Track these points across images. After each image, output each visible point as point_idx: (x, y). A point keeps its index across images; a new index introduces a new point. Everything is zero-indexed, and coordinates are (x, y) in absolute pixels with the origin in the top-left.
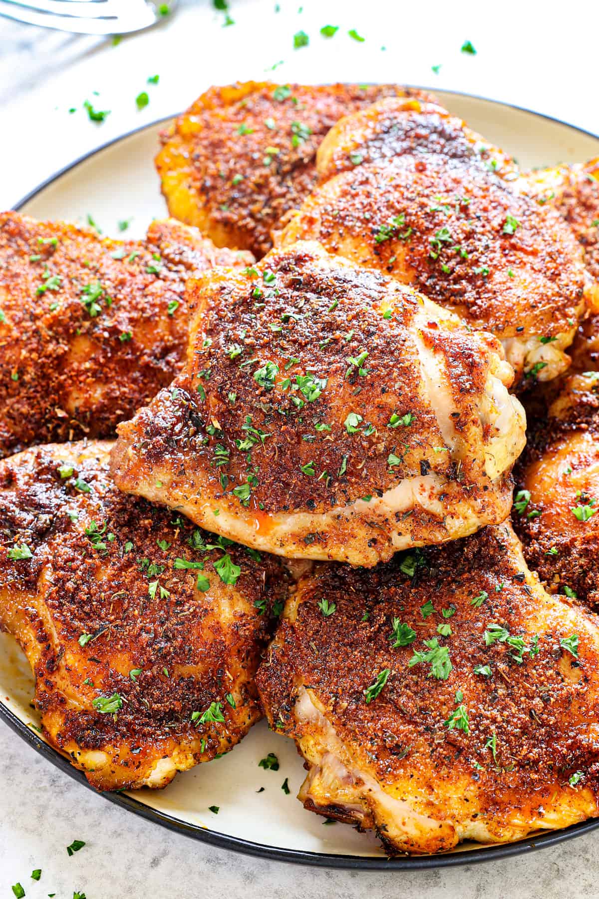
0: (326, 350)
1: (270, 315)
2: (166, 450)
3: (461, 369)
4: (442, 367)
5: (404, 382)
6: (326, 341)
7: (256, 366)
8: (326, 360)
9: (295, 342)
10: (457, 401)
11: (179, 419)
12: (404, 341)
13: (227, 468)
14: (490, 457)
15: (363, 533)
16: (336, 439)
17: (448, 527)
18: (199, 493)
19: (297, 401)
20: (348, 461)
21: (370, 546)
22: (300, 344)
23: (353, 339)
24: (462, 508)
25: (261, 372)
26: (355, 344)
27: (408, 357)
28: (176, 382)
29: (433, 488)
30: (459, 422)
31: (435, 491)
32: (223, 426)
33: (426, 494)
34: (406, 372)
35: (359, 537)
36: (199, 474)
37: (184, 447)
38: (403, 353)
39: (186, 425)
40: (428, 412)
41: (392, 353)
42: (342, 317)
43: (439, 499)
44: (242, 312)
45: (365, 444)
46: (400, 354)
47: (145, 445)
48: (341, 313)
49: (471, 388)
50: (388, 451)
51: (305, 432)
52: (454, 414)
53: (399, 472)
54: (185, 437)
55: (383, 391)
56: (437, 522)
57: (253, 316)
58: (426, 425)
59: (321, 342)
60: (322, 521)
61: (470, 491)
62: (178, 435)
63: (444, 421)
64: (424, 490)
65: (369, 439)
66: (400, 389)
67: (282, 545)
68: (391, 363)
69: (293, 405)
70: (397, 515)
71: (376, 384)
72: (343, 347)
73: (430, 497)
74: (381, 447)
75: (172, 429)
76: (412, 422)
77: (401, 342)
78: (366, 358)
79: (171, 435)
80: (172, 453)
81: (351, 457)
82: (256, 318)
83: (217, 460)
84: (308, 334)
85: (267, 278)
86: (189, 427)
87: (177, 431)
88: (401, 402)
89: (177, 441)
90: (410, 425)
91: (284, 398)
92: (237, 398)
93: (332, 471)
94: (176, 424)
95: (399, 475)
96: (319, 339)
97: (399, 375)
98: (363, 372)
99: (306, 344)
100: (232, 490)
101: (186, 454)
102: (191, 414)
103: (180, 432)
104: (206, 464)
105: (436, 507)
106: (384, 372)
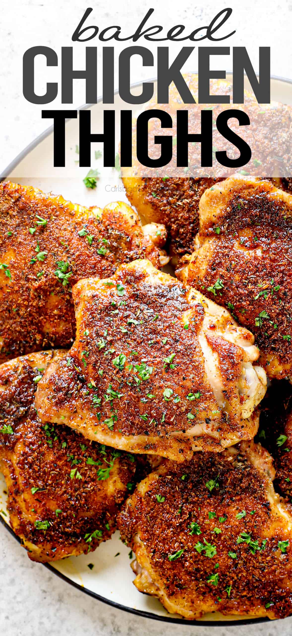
0: (152, 347)
1: (121, 320)
2: (66, 399)
3: (227, 366)
4: (217, 363)
5: (195, 375)
6: (152, 341)
7: (113, 355)
8: (152, 354)
9: (135, 340)
10: (225, 385)
11: (72, 380)
12: (195, 348)
13: (100, 408)
14: (244, 411)
15: (175, 445)
16: (159, 402)
17: (222, 445)
18: (85, 423)
19: (137, 380)
20: (165, 416)
21: (180, 453)
22: (138, 342)
23: (167, 343)
24: (230, 436)
25: (116, 360)
26: (167, 347)
27: (197, 358)
28: (70, 354)
29: (213, 426)
30: (227, 395)
31: (215, 427)
32: (97, 384)
33: (210, 429)
34: (196, 368)
35: (174, 448)
36: (85, 411)
37: (76, 398)
38: (195, 356)
39: (76, 383)
40: (209, 392)
41: (188, 356)
42: (161, 326)
43: (217, 431)
44: (105, 316)
45: (174, 407)
46: (192, 357)
47: (54, 397)
48: (160, 323)
49: (233, 378)
50: (187, 411)
51: (142, 397)
52: (223, 391)
53: (194, 422)
54: (76, 391)
55: (184, 379)
56: (216, 442)
57: (111, 319)
58: (208, 399)
59: (150, 342)
60: (154, 439)
61: (233, 428)
62: (72, 390)
63: (218, 394)
64: (209, 427)
65: (177, 405)
66: (193, 378)
67: (132, 449)
68: (188, 362)
69: (134, 382)
70: (194, 437)
71: (180, 374)
72: (161, 347)
73: (212, 430)
74: (183, 409)
75: (68, 387)
76: (200, 397)
77: (193, 349)
78: (174, 358)
79: (68, 391)
80: (69, 401)
81: (167, 414)
82: (113, 320)
83: (95, 404)
84: (142, 336)
85: (120, 288)
86: (78, 385)
87: (71, 387)
88: (194, 386)
89: (72, 394)
90: (199, 398)
91: (129, 375)
92: (104, 373)
93: (157, 419)
94: (70, 383)
95: (194, 423)
96: (148, 340)
97: (193, 369)
98: (173, 366)
99: (141, 342)
100: (103, 421)
101: (76, 401)
102: (78, 376)
103: (73, 387)
104: (88, 407)
105: (216, 434)
106: (184, 367)
